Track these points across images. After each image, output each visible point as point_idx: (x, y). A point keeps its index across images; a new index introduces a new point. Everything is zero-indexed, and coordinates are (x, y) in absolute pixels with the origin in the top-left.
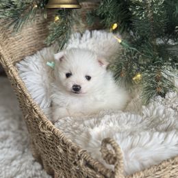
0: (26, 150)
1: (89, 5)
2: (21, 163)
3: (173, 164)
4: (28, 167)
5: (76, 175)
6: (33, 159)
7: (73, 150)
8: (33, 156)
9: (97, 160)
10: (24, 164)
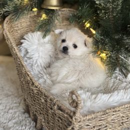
1: (69, 11)
3: (114, 112)
5: (51, 117)
7: (51, 100)
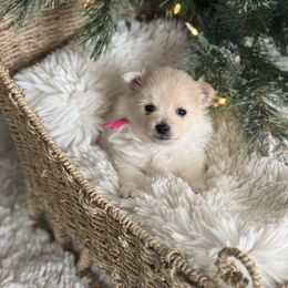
0: (17, 207)
2: (14, 231)
4: (26, 237)
6: (31, 222)
8: (31, 217)
9: (202, 270)
10: (19, 234)
